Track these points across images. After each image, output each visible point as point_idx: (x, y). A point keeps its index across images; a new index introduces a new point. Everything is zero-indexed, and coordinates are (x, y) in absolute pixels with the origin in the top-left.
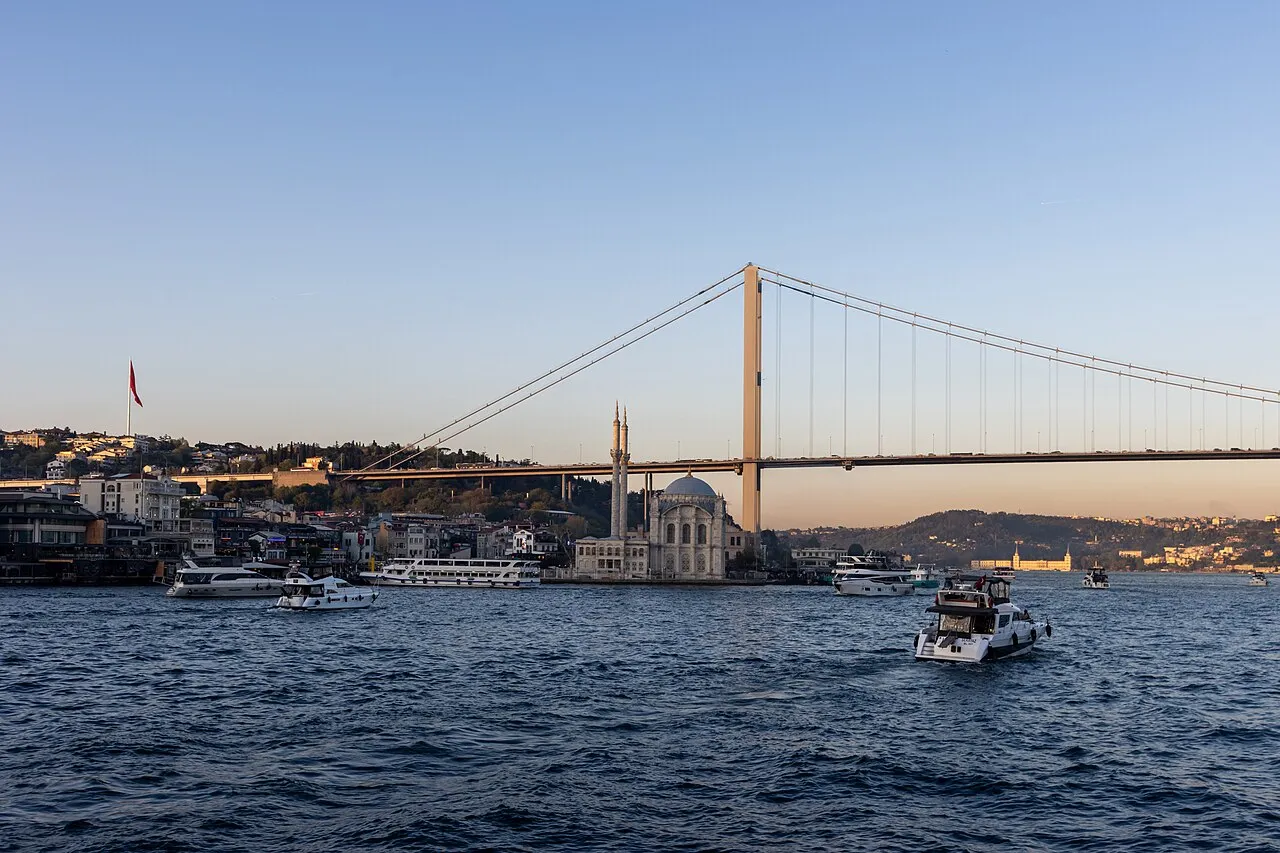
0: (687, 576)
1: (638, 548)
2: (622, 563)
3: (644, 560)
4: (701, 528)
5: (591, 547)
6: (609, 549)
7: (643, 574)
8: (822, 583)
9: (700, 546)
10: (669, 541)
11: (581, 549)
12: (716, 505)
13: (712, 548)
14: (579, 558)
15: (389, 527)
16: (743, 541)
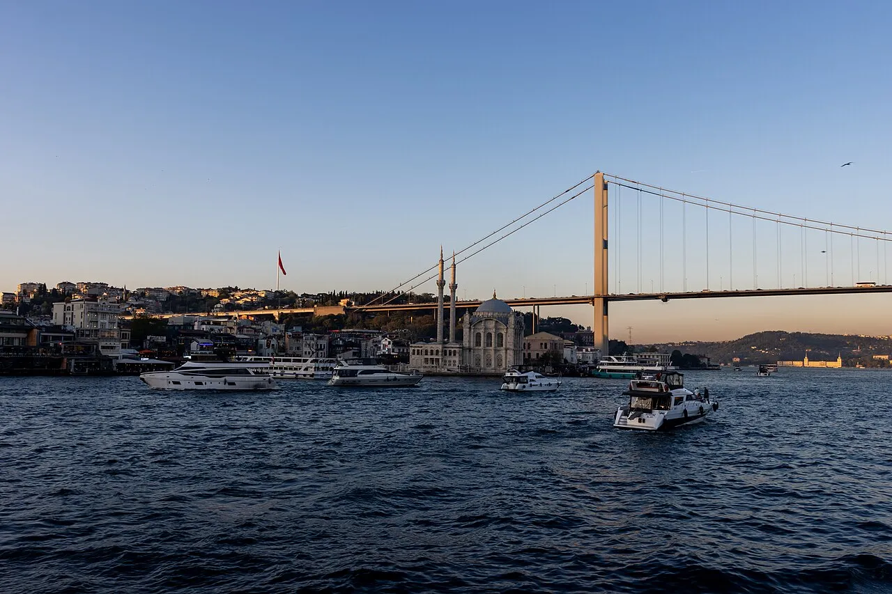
0: (490, 370)
1: (453, 350)
2: (440, 360)
3: (457, 359)
4: (500, 336)
5: (420, 349)
6: (432, 351)
7: (456, 369)
8: (591, 376)
9: (498, 348)
10: (477, 346)
11: (414, 350)
12: (510, 318)
13: (506, 349)
14: (412, 357)
15: (290, 336)
16: (548, 346)
